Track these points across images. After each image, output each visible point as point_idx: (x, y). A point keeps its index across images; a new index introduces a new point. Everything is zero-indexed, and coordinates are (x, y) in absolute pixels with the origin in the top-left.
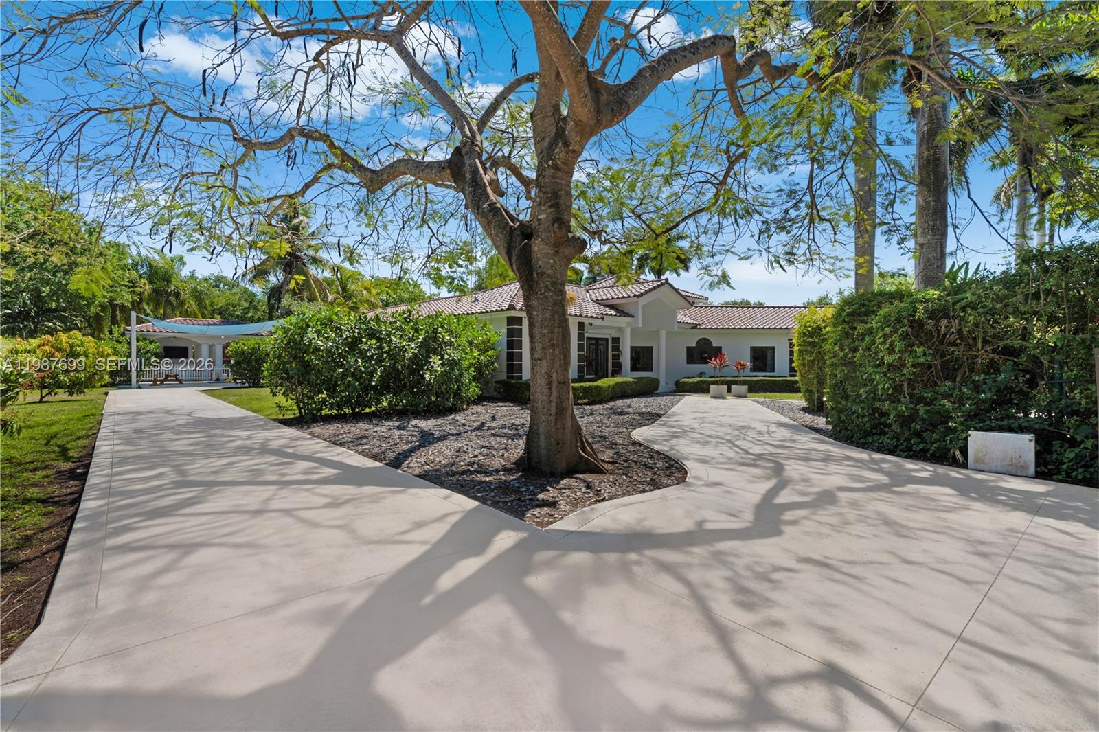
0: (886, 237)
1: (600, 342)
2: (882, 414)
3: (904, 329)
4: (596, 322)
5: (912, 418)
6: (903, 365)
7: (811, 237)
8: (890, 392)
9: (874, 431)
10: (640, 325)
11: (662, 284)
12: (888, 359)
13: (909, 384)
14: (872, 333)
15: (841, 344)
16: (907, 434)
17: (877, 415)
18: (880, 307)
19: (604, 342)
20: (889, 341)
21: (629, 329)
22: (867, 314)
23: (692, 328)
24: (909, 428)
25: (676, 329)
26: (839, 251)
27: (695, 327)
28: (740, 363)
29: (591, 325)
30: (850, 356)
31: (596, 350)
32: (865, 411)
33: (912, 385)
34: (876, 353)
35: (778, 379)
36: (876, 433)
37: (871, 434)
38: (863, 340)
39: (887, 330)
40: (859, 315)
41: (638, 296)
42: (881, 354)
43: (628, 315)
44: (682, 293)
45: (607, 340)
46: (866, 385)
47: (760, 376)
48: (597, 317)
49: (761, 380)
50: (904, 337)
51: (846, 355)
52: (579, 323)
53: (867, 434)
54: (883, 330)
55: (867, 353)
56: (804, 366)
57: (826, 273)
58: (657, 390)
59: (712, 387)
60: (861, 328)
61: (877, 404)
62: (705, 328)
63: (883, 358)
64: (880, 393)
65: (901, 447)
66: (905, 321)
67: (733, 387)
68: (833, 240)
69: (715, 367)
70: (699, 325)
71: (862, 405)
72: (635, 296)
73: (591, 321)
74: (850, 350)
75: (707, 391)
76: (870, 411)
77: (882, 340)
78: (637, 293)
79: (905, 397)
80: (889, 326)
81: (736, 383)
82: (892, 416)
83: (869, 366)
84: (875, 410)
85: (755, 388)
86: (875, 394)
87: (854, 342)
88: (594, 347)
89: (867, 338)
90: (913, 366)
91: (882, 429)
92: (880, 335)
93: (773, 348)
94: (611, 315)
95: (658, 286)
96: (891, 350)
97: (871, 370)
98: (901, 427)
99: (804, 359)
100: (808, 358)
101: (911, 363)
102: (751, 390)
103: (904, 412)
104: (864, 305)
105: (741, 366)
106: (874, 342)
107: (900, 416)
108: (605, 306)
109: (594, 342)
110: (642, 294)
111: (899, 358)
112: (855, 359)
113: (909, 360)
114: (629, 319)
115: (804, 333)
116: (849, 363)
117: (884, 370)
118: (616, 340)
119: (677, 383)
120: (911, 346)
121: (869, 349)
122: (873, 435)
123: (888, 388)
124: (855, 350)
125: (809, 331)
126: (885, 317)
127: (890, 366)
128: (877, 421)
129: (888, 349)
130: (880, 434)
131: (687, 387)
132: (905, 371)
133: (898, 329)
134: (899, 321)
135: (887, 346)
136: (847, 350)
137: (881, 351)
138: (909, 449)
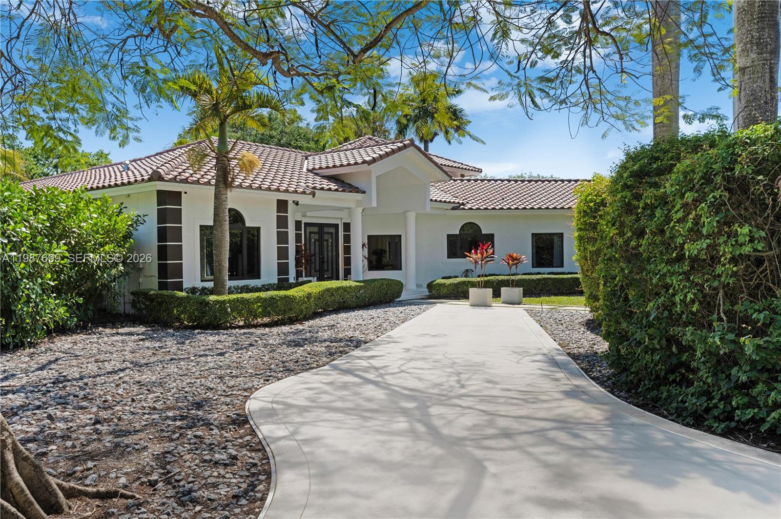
0: (695, 64)
1: (326, 230)
2: (682, 349)
3: (717, 194)
4: (304, 200)
5: (732, 359)
6: (714, 260)
7: (588, 63)
8: (694, 309)
9: (671, 378)
10: (374, 204)
11: (405, 147)
12: (692, 249)
13: (726, 294)
14: (666, 203)
15: (622, 224)
16: (724, 387)
17: (674, 349)
18: (679, 160)
19: (333, 230)
20: (691, 216)
21: (360, 210)
22: (660, 172)
23: (453, 209)
24: (728, 376)
25: (428, 210)
26: (630, 89)
27: (457, 207)
28: (511, 256)
29: (297, 203)
30: (633, 243)
31: (321, 240)
32: (655, 342)
33: (731, 295)
34: (672, 238)
35: (565, 276)
36: (674, 381)
37: (665, 381)
38: (652, 216)
39: (689, 196)
40: (648, 175)
41: (369, 163)
42: (679, 240)
43: (357, 190)
44: (435, 159)
45: (336, 226)
46: (658, 294)
47: (545, 273)
48: (304, 193)
49: (544, 279)
50: (717, 207)
51: (627, 243)
52: (279, 201)
53: (661, 381)
54: (682, 196)
55: (658, 239)
56: (587, 260)
57: (612, 120)
58: (399, 296)
59: (472, 291)
60: (649, 195)
61: (674, 330)
62: (471, 209)
63: (682, 246)
64: (678, 309)
65: (716, 413)
66: (719, 179)
67: (503, 290)
68: (619, 70)
69: (476, 262)
70: (463, 204)
71: (651, 331)
72: (364, 162)
73: (296, 197)
74: (634, 233)
75: (465, 296)
76: (664, 342)
77: (680, 215)
78: (368, 159)
79: (720, 319)
80: (691, 190)
81: (507, 283)
82: (698, 354)
83: (662, 260)
84: (671, 340)
85: (533, 290)
86: (670, 311)
87: (638, 220)
88: (317, 236)
89: (658, 213)
90: (734, 260)
91: (683, 375)
92: (678, 207)
93: (561, 235)
94: (330, 189)
95: (400, 149)
96: (695, 233)
97: (664, 268)
98: (715, 374)
99: (585, 249)
100: (590, 248)
101: (729, 256)
102: (528, 293)
103: (718, 346)
104: (657, 159)
105: (514, 260)
106: (668, 219)
107: (710, 353)
108: (324, 177)
109: (316, 229)
110: (374, 160)
111: (708, 246)
112: (641, 250)
113: (726, 250)
114: (359, 196)
115: (585, 212)
116: (633, 257)
117: (686, 268)
118: (347, 227)
119: (430, 286)
120: (729, 224)
121: (662, 232)
122: (670, 383)
123: (693, 301)
124: (640, 234)
125: (591, 208)
126: (685, 174)
127: (694, 260)
128: (674, 361)
129: (691, 230)
130: (680, 384)
131: (444, 291)
132: (719, 270)
133: (706, 194)
134: (707, 179)
135: (689, 224)
136: (629, 234)
137: (681, 235)
138: (729, 417)
